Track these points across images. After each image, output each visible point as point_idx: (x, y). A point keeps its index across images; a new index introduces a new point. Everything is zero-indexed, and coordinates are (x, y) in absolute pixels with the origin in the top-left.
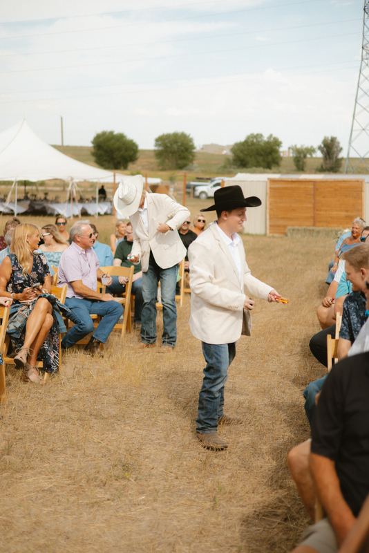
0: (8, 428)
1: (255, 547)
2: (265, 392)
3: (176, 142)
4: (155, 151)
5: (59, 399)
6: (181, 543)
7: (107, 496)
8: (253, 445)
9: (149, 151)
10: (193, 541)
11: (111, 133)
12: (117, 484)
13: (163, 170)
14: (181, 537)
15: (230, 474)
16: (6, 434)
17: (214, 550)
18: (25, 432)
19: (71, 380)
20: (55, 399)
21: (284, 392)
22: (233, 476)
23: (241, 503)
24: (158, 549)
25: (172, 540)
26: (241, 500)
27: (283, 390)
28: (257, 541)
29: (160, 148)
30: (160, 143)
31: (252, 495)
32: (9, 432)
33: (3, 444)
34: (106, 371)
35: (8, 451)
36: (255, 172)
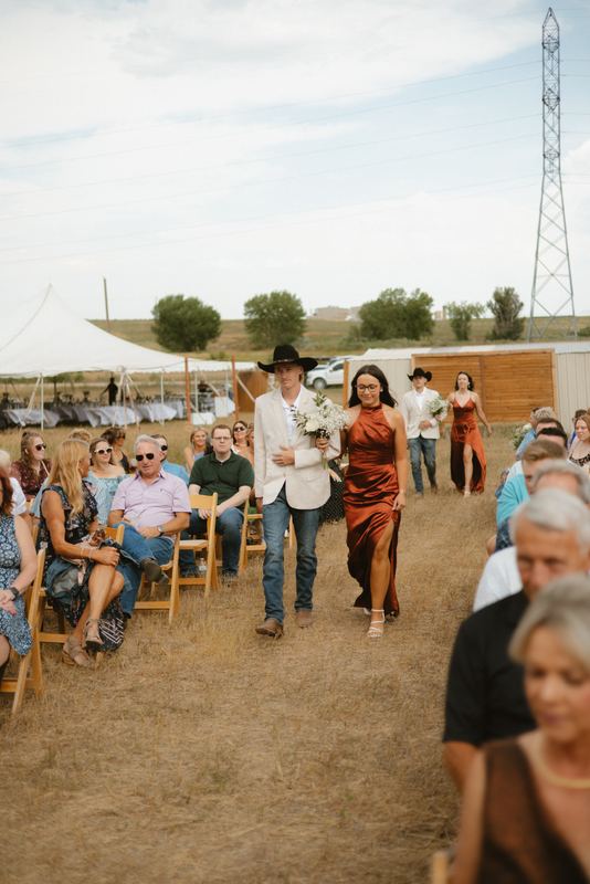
0: (49, 732)
1: (399, 874)
2: (415, 665)
3: (276, 307)
4: (245, 321)
5: (118, 688)
6: (297, 874)
7: (191, 817)
8: (397, 738)
9: (237, 322)
10: (314, 870)
11: (180, 297)
12: (205, 799)
13: (259, 349)
14: (296, 865)
15: (363, 779)
16: (47, 740)
17: (342, 880)
18: (70, 737)
19: (135, 661)
20: (113, 688)
21: (440, 663)
22: (367, 781)
23: (380, 817)
25: (284, 869)
26: (379, 813)
27: (438, 659)
28: (402, 865)
29: (253, 317)
30: (252, 309)
31: (395, 805)
32: (50, 737)
33: (43, 753)
34: (184, 645)
35: (50, 762)
36: (394, 346)
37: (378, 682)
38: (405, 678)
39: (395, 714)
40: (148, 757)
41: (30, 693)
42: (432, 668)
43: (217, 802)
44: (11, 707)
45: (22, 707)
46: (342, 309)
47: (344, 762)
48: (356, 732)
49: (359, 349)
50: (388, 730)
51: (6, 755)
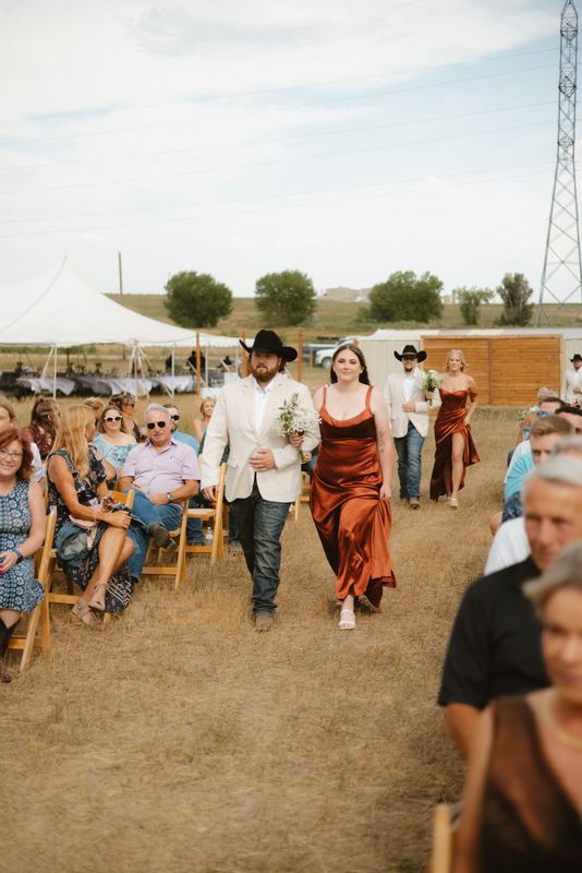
0: (56, 689)
1: (396, 836)
2: (416, 637)
3: (287, 286)
4: (256, 299)
5: (124, 649)
6: (296, 832)
7: (195, 775)
8: (398, 708)
9: (249, 299)
10: (313, 829)
11: (193, 274)
12: (207, 759)
14: (296, 824)
15: (363, 744)
16: (54, 696)
17: (341, 840)
18: (77, 694)
19: (141, 624)
20: (119, 649)
21: (441, 636)
22: (367, 746)
23: (379, 781)
24: (266, 840)
25: (284, 827)
26: (378, 777)
27: (439, 632)
28: (400, 828)
29: (264, 295)
30: (263, 287)
31: (394, 771)
32: (57, 693)
33: (49, 709)
34: (190, 610)
35: (56, 718)
36: (403, 328)
37: (378, 654)
38: (406, 650)
39: (395, 684)
40: (152, 716)
41: (37, 650)
42: (433, 641)
43: (219, 761)
44: (19, 663)
45: (31, 664)
46: (353, 291)
47: (344, 728)
48: (354, 699)
49: (369, 331)
50: (388, 699)
51: (13, 709)
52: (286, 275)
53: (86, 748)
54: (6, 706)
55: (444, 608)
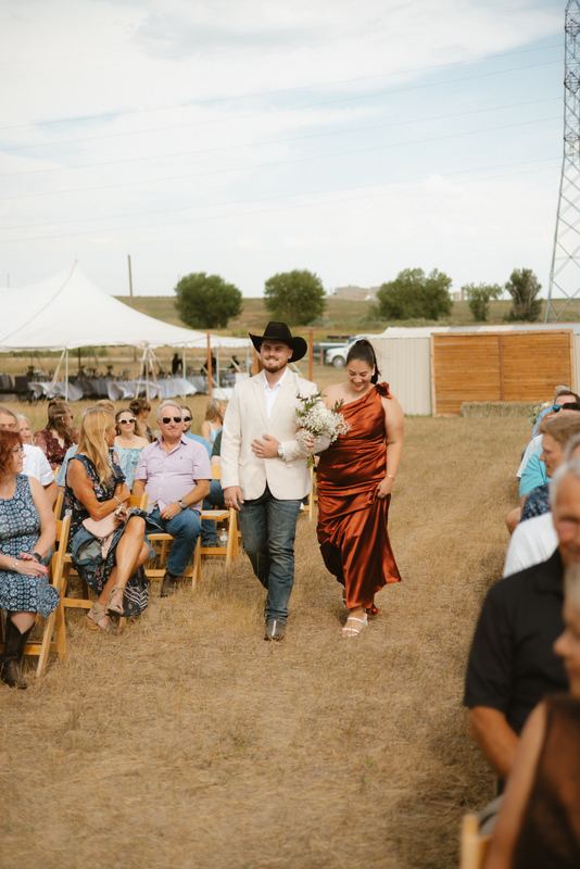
0: (72, 695)
1: (419, 840)
2: (433, 636)
3: (296, 286)
4: (265, 299)
5: (141, 653)
6: (318, 837)
7: (213, 780)
8: (417, 707)
9: (258, 299)
10: (334, 834)
11: (202, 275)
12: (227, 763)
14: (317, 829)
15: (384, 746)
16: (71, 702)
17: (363, 845)
18: (94, 699)
19: (157, 627)
20: (136, 653)
21: (459, 634)
22: (387, 748)
23: (400, 783)
24: (286, 846)
25: (303, 833)
26: (399, 780)
27: (457, 631)
28: (422, 831)
29: (273, 295)
30: (273, 287)
31: (415, 773)
32: (73, 699)
33: (66, 716)
34: (206, 613)
35: (74, 724)
36: (414, 325)
37: (396, 654)
38: (423, 648)
39: (414, 684)
40: (170, 721)
41: (53, 655)
43: (238, 766)
44: (35, 669)
45: (47, 670)
46: (362, 288)
47: (363, 729)
48: (372, 699)
49: (378, 329)
50: (407, 699)
51: (30, 716)
52: (295, 275)
53: (105, 753)
54: (23, 712)
55: (461, 606)
